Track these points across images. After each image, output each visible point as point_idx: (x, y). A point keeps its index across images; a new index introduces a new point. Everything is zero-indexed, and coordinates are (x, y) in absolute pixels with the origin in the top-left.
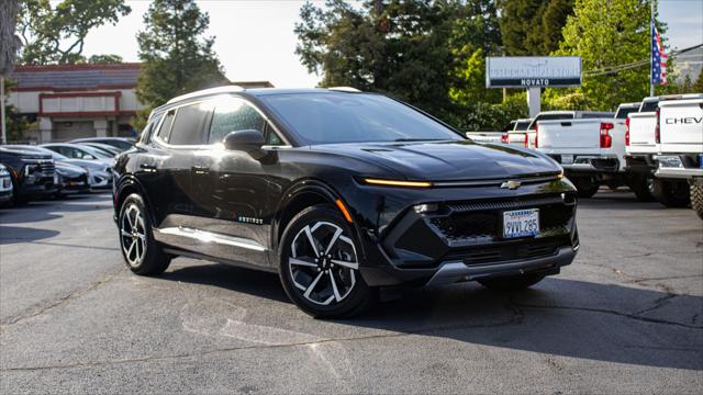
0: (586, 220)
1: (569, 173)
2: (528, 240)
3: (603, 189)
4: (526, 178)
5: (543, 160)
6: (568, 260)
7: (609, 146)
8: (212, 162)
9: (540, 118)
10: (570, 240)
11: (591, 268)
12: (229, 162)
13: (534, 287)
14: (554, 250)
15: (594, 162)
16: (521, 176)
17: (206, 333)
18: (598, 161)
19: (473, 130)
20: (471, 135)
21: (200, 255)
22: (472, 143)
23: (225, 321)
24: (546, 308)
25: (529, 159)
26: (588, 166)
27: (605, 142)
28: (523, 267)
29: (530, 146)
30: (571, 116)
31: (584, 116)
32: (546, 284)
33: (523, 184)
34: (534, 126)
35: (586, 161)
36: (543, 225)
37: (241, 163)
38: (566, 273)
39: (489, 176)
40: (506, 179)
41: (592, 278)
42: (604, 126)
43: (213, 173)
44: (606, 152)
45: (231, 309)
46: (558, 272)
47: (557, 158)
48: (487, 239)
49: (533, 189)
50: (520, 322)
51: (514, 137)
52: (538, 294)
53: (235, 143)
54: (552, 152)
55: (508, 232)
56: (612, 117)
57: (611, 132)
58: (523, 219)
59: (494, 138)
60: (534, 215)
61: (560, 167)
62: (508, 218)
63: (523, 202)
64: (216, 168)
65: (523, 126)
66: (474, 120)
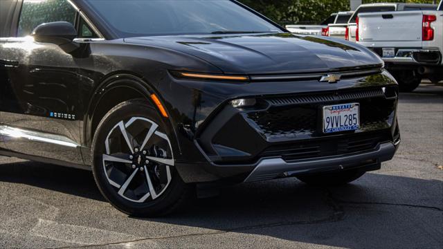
0: (407, 114)
1: (390, 66)
2: (349, 135)
3: (425, 84)
4: (345, 72)
5: (363, 53)
6: (389, 155)
7: (432, 38)
8: (21, 55)
9: (362, 10)
10: (391, 135)
11: (412, 164)
13: (355, 182)
14: (375, 145)
15: (415, 55)
16: (341, 70)
17: (15, 233)
18: (420, 55)
19: (292, 23)
20: (292, 29)
21: (10, 152)
22: (291, 35)
23: (35, 221)
24: (366, 203)
25: (350, 52)
26: (410, 59)
27: (427, 34)
28: (342, 162)
29: (351, 39)
30: (392, 9)
31: (406, 8)
32: (366, 180)
33: (343, 77)
34: (355, 19)
35: (408, 54)
36: (364, 119)
38: (388, 169)
39: (307, 69)
40: (326, 73)
41: (413, 174)
42: (426, 18)
43: (22, 66)
44: (428, 45)
45: (42, 208)
46: (378, 167)
47: (378, 51)
48: (306, 134)
49: (352, 83)
50: (339, 219)
51: (335, 30)
52: (358, 190)
54: (373, 45)
55: (327, 126)
56: (435, 9)
57: (433, 25)
58: (343, 114)
59: (315, 31)
60: (354, 110)
61: (381, 61)
62: (327, 112)
63: (341, 97)
64: (26, 61)
65: (343, 19)
66: (294, 13)
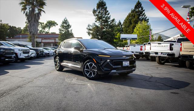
0: (137, 63)
1: (135, 55)
2: (127, 67)
3: (141, 58)
4: (127, 56)
5: (130, 53)
6: (134, 70)
8: (71, 51)
9: (130, 45)
10: (135, 67)
11: (138, 72)
12: (75, 52)
13: (128, 75)
14: (132, 68)
16: (126, 55)
17: (70, 82)
18: (140, 53)
19: (118, 47)
20: (117, 48)
21: (69, 68)
22: (118, 49)
23: (73, 80)
24: (130, 79)
25: (128, 52)
26: (138, 54)
28: (126, 71)
29: (128, 50)
30: (135, 45)
31: (138, 45)
32: (130, 74)
33: (127, 57)
34: (129, 46)
36: (130, 64)
37: (76, 52)
38: (134, 73)
39: (120, 55)
40: (124, 56)
41: (138, 74)
42: (141, 47)
43: (71, 53)
44: (141, 51)
45: (74, 78)
46: (132, 72)
48: (120, 66)
49: (128, 58)
50: (125, 81)
51: (125, 48)
53: (76, 48)
54: (132, 51)
55: (124, 65)
56: (142, 45)
57: (142, 48)
58: (126, 63)
59: (122, 48)
60: (128, 62)
61: (133, 54)
62: (124, 63)
63: (126, 60)
64: (72, 52)
65: (127, 46)
66: (118, 45)
